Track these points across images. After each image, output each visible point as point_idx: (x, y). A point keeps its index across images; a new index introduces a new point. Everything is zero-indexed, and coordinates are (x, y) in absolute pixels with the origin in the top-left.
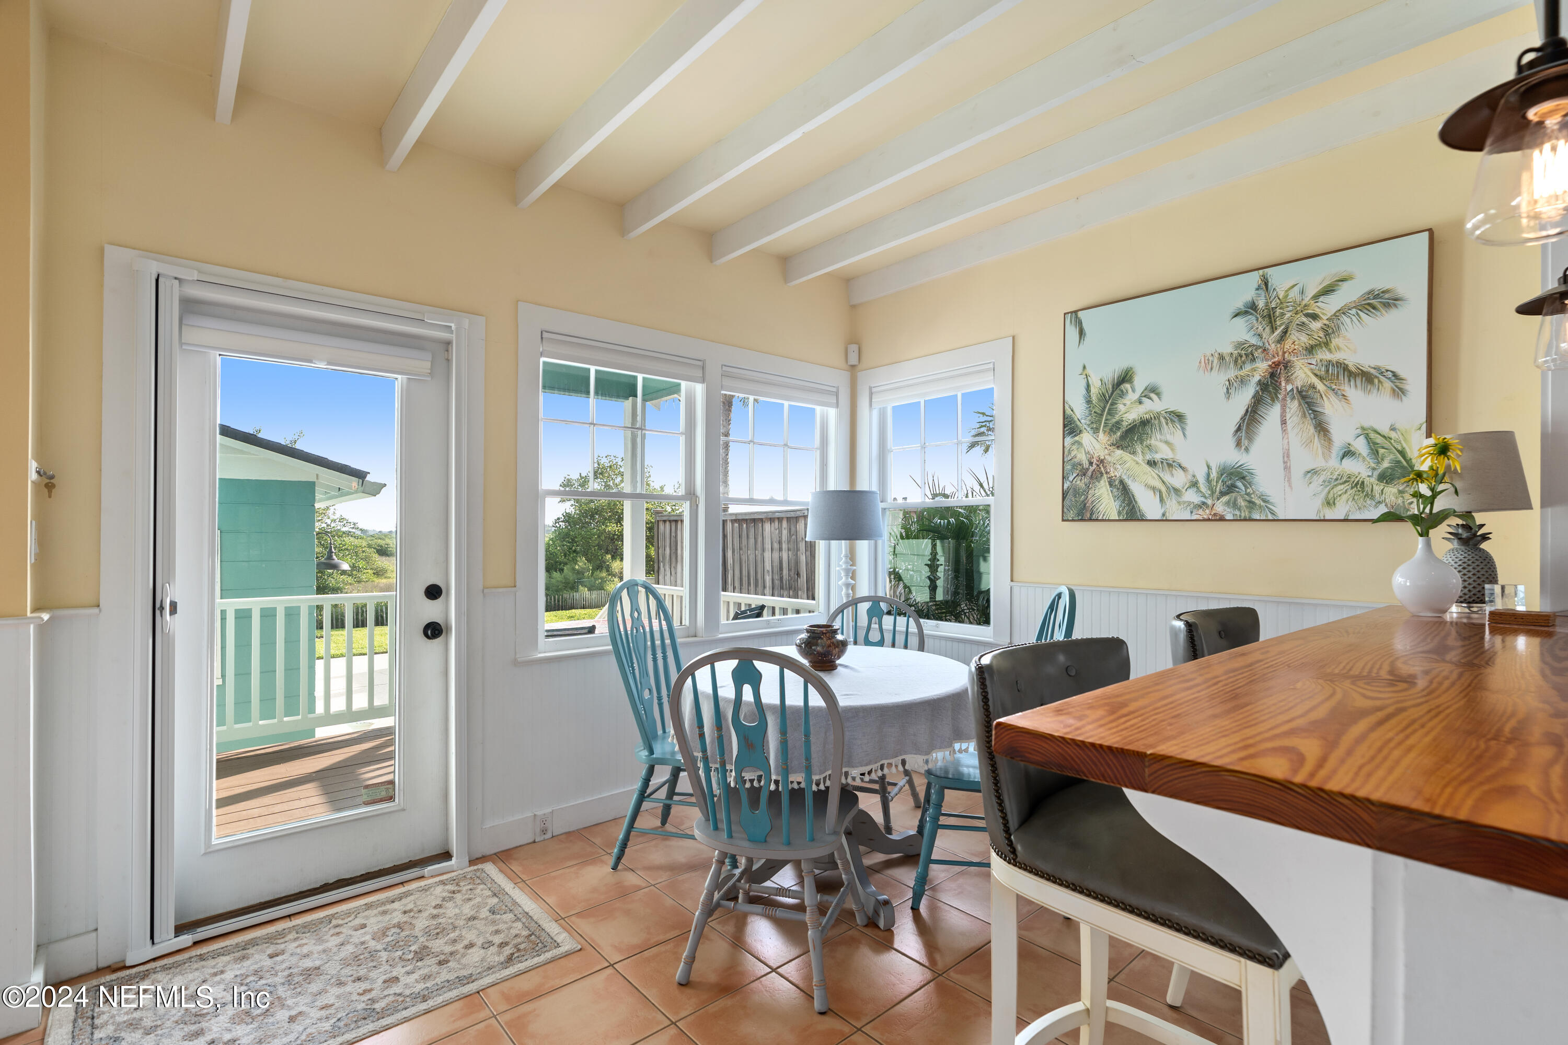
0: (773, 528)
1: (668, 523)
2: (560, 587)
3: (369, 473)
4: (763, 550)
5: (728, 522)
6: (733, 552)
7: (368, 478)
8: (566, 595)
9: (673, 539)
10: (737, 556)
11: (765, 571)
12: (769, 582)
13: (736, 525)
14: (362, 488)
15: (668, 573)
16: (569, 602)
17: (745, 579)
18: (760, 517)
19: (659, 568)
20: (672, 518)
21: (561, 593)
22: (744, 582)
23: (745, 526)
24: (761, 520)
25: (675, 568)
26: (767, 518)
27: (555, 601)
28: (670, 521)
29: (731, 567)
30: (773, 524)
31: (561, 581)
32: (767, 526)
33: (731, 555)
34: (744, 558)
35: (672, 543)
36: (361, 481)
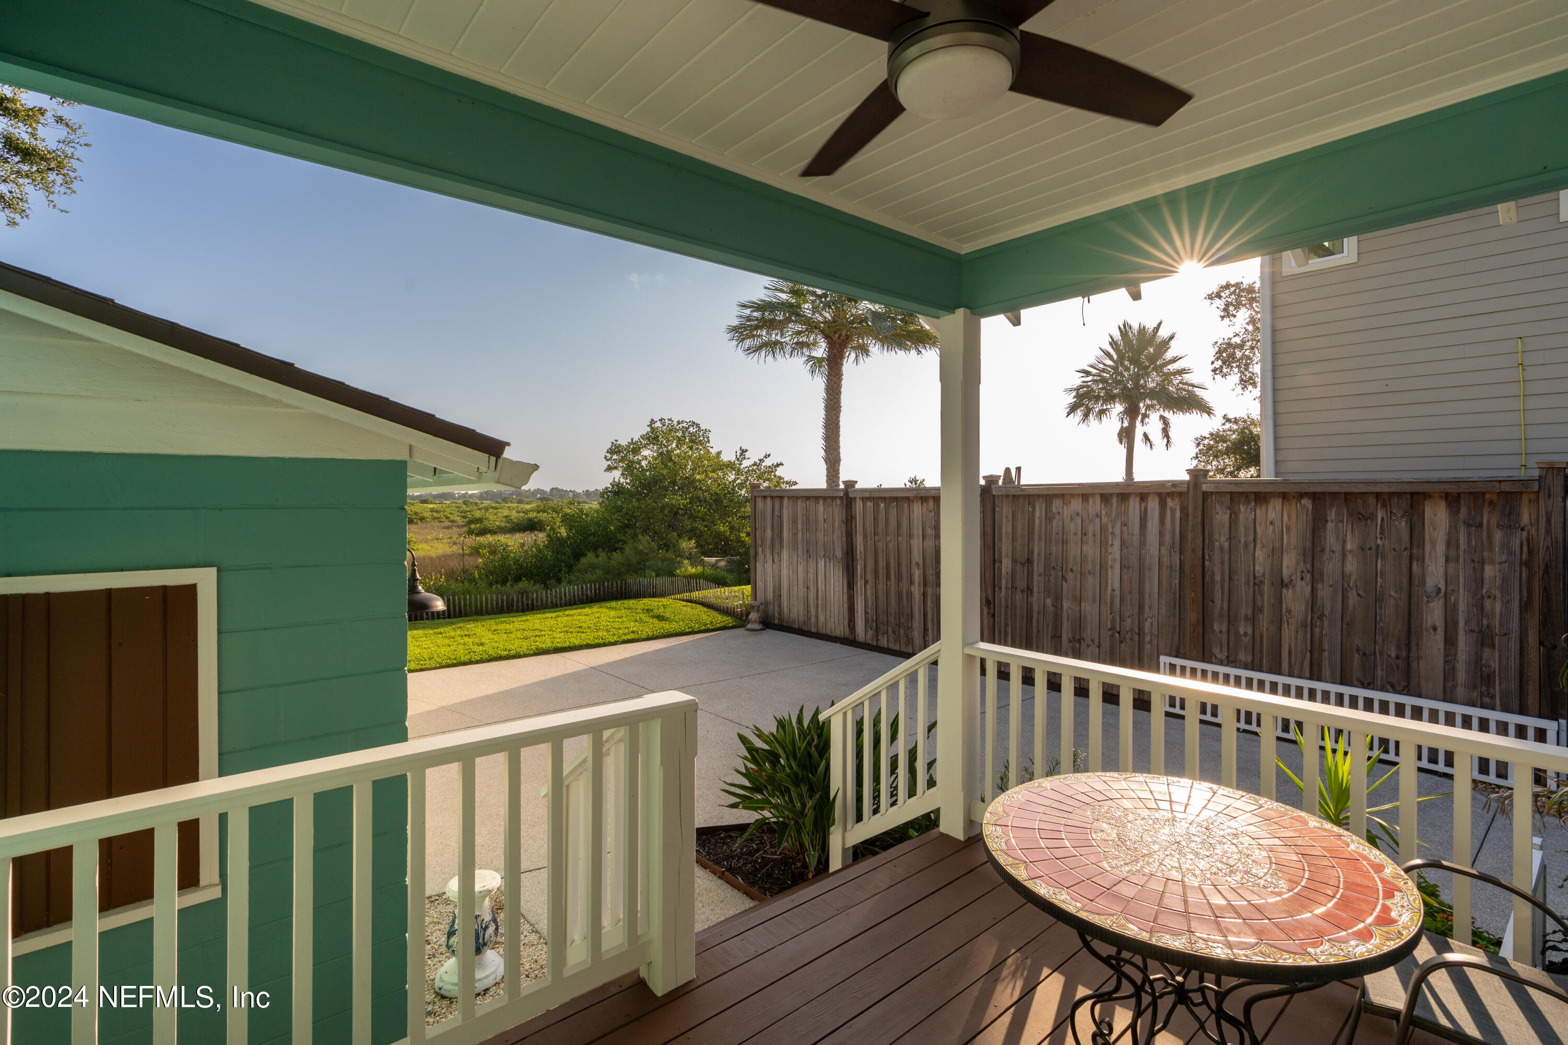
0: (925, 510)
1: (769, 501)
2: (622, 570)
3: (508, 444)
4: (911, 536)
5: (858, 500)
6: (865, 537)
7: (508, 454)
8: (630, 580)
9: (776, 518)
10: (870, 542)
11: (914, 562)
12: (919, 577)
13: (870, 504)
14: (497, 474)
15: (770, 561)
16: (634, 589)
17: (882, 572)
18: (907, 495)
19: (756, 553)
20: (776, 494)
21: (624, 578)
22: (881, 576)
23: (882, 505)
24: (908, 499)
25: (779, 554)
26: (916, 497)
27: (617, 587)
28: (772, 497)
29: (861, 557)
30: (925, 505)
31: (623, 564)
32: (917, 508)
33: (862, 541)
34: (881, 545)
35: (775, 524)
36: (493, 459)
